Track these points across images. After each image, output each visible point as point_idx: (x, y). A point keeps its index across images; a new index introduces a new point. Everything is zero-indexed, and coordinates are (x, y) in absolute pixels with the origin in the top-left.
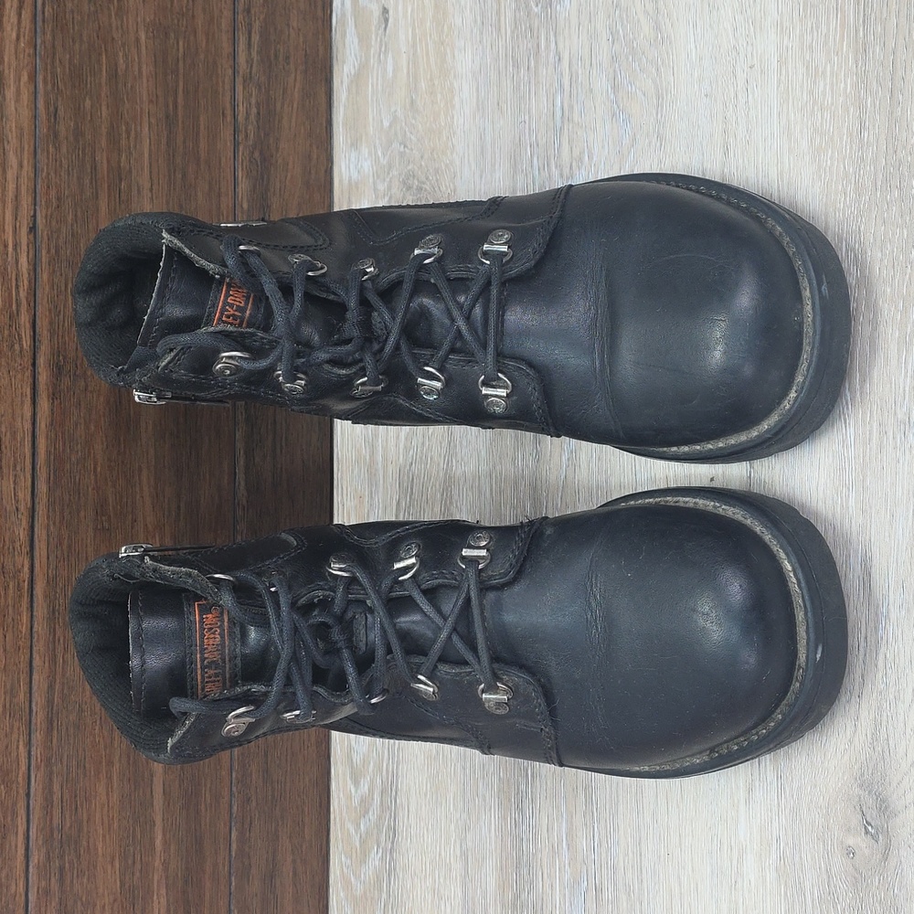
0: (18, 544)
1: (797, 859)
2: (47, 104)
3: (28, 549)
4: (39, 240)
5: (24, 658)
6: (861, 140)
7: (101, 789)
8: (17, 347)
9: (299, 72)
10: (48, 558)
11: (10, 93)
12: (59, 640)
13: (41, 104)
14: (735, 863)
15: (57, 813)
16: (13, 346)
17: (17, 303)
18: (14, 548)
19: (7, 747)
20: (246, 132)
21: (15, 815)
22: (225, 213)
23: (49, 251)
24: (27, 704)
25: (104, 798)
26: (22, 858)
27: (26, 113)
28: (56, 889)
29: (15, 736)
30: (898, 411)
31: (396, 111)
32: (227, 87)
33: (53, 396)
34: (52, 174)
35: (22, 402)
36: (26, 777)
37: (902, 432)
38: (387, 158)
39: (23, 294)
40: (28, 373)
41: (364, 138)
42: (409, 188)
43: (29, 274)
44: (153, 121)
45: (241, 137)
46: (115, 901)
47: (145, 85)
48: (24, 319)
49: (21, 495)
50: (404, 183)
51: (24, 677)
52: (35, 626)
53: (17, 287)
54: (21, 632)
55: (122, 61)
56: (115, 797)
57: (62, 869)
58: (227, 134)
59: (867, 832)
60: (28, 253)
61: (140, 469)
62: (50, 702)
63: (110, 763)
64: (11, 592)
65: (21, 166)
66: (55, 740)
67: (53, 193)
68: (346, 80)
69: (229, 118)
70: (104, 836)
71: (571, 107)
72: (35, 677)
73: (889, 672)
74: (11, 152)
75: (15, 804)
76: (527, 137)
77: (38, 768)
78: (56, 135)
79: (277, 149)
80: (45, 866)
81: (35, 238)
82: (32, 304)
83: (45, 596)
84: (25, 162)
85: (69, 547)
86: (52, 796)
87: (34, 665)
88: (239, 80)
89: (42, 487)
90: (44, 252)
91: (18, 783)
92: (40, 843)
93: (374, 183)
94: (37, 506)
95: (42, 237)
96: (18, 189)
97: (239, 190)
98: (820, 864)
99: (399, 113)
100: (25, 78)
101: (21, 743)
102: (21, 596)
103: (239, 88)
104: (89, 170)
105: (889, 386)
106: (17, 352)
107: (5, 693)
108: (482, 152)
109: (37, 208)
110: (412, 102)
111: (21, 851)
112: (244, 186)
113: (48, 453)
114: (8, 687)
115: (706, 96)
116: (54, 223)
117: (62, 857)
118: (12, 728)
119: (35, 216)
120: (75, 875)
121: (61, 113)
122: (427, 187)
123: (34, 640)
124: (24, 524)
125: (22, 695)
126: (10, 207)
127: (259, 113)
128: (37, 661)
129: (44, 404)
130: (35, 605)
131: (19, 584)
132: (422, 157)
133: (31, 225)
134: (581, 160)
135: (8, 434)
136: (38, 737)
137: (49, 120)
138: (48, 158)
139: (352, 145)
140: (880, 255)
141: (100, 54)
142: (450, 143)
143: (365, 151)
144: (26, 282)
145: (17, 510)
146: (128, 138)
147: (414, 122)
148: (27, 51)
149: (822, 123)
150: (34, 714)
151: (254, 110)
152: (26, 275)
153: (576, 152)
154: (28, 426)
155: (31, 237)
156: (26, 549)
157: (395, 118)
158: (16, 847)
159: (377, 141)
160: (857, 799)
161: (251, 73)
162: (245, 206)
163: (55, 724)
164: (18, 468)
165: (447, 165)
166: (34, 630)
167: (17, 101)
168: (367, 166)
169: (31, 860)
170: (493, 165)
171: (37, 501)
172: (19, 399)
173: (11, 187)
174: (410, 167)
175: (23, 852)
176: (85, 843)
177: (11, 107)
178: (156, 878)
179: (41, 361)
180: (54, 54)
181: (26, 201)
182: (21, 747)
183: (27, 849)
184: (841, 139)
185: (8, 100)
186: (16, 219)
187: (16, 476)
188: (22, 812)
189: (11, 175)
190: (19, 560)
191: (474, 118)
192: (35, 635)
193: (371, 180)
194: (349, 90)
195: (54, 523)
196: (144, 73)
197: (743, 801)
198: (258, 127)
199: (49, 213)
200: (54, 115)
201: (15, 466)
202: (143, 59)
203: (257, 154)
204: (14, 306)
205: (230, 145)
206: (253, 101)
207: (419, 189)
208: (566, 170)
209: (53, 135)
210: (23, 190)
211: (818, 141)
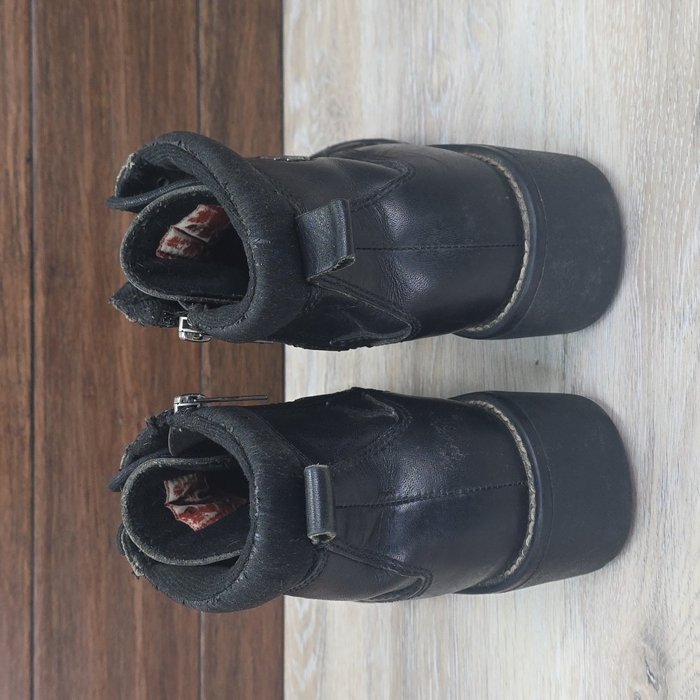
0: (20, 409)
2: (40, 59)
3: (29, 412)
4: (35, 169)
5: (27, 496)
6: (648, 58)
7: (91, 600)
8: (17, 253)
9: (253, 22)
10: (45, 419)
11: (9, 53)
12: (55, 484)
13: (35, 61)
15: (55, 618)
16: (14, 253)
17: (17, 218)
18: (17, 412)
19: (14, 566)
20: (207, 73)
21: (20, 619)
23: (43, 177)
24: (30, 533)
25: (94, 606)
26: (28, 652)
27: (22, 68)
28: (56, 676)
29: (20, 558)
30: (675, 305)
32: (191, 37)
33: (48, 291)
34: (45, 115)
35: (23, 298)
36: (30, 589)
37: (678, 324)
38: (318, 89)
39: (22, 212)
40: (27, 274)
41: (303, 72)
42: (332, 114)
43: (27, 196)
44: (128, 68)
45: (203, 78)
46: (104, 687)
47: (121, 39)
48: (23, 231)
49: (22, 371)
50: (329, 109)
51: (27, 513)
52: (36, 473)
53: (17, 206)
54: (24, 478)
55: (102, 21)
56: (103, 607)
57: (60, 662)
58: (191, 75)
59: (650, 681)
60: (26, 179)
61: (120, 349)
62: (48, 531)
63: (98, 580)
64: (16, 446)
65: (19, 110)
66: (53, 562)
67: (46, 131)
68: (292, 26)
69: (193, 63)
71: (439, 39)
72: (37, 512)
73: (667, 540)
74: (12, 100)
75: (20, 610)
76: (409, 67)
77: (40, 583)
78: (48, 85)
79: (235, 86)
80: (47, 660)
81: (31, 166)
82: (30, 219)
83: (44, 449)
84: (23, 106)
86: (51, 606)
87: (35, 502)
88: (202, 31)
89: (40, 364)
90: (39, 178)
91: (23, 593)
92: (43, 641)
93: (310, 110)
94: (35, 379)
95: (37, 166)
96: (17, 128)
97: (202, 121)
99: (326, 52)
100: (21, 40)
101: (25, 562)
102: (23, 449)
103: (202, 37)
104: (75, 112)
105: (668, 282)
106: (18, 258)
107: (12, 524)
108: (379, 82)
109: (34, 142)
110: (334, 41)
111: (27, 646)
112: (206, 117)
113: (44, 336)
114: (15, 519)
115: (533, 24)
116: (47, 154)
117: (60, 652)
118: (18, 551)
119: (30, 151)
120: (70, 666)
121: (52, 66)
122: (343, 112)
123: (35, 484)
124: (26, 392)
126: (10, 142)
127: (218, 57)
128: (37, 500)
129: (40, 299)
130: (35, 456)
131: (21, 439)
132: (340, 88)
133: (28, 157)
134: (445, 84)
135: (12, 323)
136: (39, 559)
137: (41, 73)
138: (42, 103)
139: (296, 79)
140: (661, 162)
141: (84, 18)
142: (358, 76)
143: (304, 84)
144: (24, 203)
145: (20, 381)
146: (108, 84)
147: (334, 58)
148: (23, 18)
149: (618, 44)
150: (36, 540)
151: (214, 56)
152: (24, 197)
153: (443, 77)
154: (27, 316)
155: (29, 166)
156: (27, 412)
157: (323, 56)
158: (23, 643)
159: (312, 76)
160: (642, 651)
161: (212, 25)
163: (53, 549)
164: (20, 349)
165: (356, 94)
166: (36, 475)
167: (16, 58)
168: (305, 96)
169: (35, 653)
170: (387, 92)
171: (35, 374)
172: (20, 295)
173: (11, 127)
174: (332, 96)
175: (29, 648)
176: (78, 641)
177: (10, 63)
179: (38, 264)
180: (46, 20)
181: (23, 138)
182: (25, 566)
183: (32, 645)
184: (633, 57)
185: (8, 58)
186: (16, 153)
187: (18, 355)
188: (27, 617)
189: (11, 118)
190: (21, 421)
191: (374, 53)
192: (36, 479)
193: (308, 108)
194: (294, 34)
195: (50, 392)
196: (121, 31)
197: (559, 645)
198: (219, 69)
199: (43, 146)
200: (45, 68)
201: (17, 348)
202: (120, 19)
203: (217, 92)
204: (15, 222)
205: (194, 85)
206: (214, 47)
207: (339, 114)
208: (436, 95)
209: (45, 84)
210: (22, 129)
211: (615, 61)
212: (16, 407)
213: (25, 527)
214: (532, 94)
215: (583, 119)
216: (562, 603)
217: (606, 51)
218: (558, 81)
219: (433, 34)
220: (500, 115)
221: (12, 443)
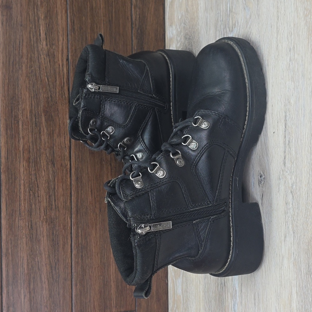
0: (66, 158)
1: (299, 260)
2: (71, 20)
3: (69, 159)
4: (69, 63)
5: (69, 191)
7: (94, 232)
8: (64, 97)
9: (153, 3)
10: (75, 161)
11: (59, 17)
12: (79, 187)
13: (69, 20)
14: (281, 261)
15: (80, 239)
16: (62, 96)
17: (63, 83)
18: (65, 158)
19: (64, 218)
20: (135, 23)
21: (67, 239)
22: (129, 51)
23: (73, 66)
24: (70, 206)
25: (95, 235)
26: (70, 252)
27: (64, 23)
28: (81, 262)
29: (67, 215)
31: (182, 13)
32: (129, 10)
34: (73, 42)
35: (66, 114)
36: (70, 228)
38: (180, 29)
39: (65, 80)
41: (174, 22)
42: (186, 39)
43: (67, 74)
44: (105, 22)
45: (134, 26)
46: (99, 266)
47: (102, 11)
48: (66, 88)
49: (66, 142)
50: (185, 37)
51: (69, 198)
52: (72, 182)
53: (63, 78)
54: (68, 184)
55: (94, 3)
56: (98, 235)
57: (82, 256)
58: (129, 25)
60: (66, 67)
62: (77, 205)
63: (96, 225)
64: (64, 172)
65: (63, 40)
66: (79, 217)
67: (73, 48)
68: (169, 4)
69: (130, 20)
70: (95, 247)
71: (232, 7)
72: (72, 198)
74: (60, 36)
75: (67, 235)
76: (220, 18)
77: (74, 225)
78: (74, 29)
79: (146, 29)
80: (77, 255)
81: (68, 62)
82: (68, 83)
83: (75, 173)
84: (65, 38)
85: (82, 158)
86: (78, 234)
87: (72, 194)
88: (133, 7)
90: (71, 67)
91: (68, 229)
92: (75, 248)
93: (177, 38)
94: (71, 146)
95: (71, 62)
96: (63, 47)
97: (133, 43)
98: (306, 262)
99: (184, 14)
100: (64, 12)
101: (69, 217)
102: (67, 173)
103: (133, 9)
104: (85, 40)
106: (64, 98)
107: (63, 202)
108: (207, 25)
109: (69, 53)
110: (187, 9)
111: (69, 250)
112: (135, 41)
114: (64, 200)
116: (74, 57)
117: (82, 252)
118: (66, 213)
119: (68, 56)
120: (86, 258)
121: (75, 22)
122: (191, 38)
123: (72, 187)
124: (68, 151)
125: (68, 203)
126: (60, 52)
127: (140, 17)
130: (72, 176)
131: (66, 169)
132: (190, 28)
133: (67, 58)
134: (235, 24)
135: (62, 124)
137: (71, 25)
138: (72, 37)
139: (170, 25)
141: (87, 2)
142: (198, 23)
143: (174, 27)
144: (66, 76)
145: (65, 147)
146: (97, 29)
147: (187, 16)
148: (64, 3)
149: (307, 6)
150: (72, 209)
151: (138, 16)
152: (66, 74)
153: (234, 22)
155: (67, 62)
156: (68, 159)
157: (182, 15)
158: (68, 248)
159: (177, 24)
161: (137, 4)
162: (136, 48)
163: (79, 212)
164: (65, 134)
165: (197, 30)
166: (72, 183)
167: (62, 19)
168: (174, 32)
169: (73, 252)
170: (210, 29)
171: (71, 144)
172: (65, 113)
173: (60, 47)
174: (186, 31)
175: (70, 250)
176: (89, 248)
177: (60, 22)
178: (111, 261)
180: (73, 3)
181: (65, 51)
182: (69, 219)
183: (71, 249)
185: (59, 19)
186: (62, 57)
187: (65, 136)
188: (69, 238)
189: (60, 43)
190: (66, 162)
191: (204, 13)
192: (72, 185)
193: (176, 37)
194: (169, 7)
195: (77, 151)
196: (102, 7)
197: (283, 241)
198: (140, 22)
199: (72, 54)
200: (73, 23)
201: (64, 134)
202: (101, 3)
203: (139, 31)
204: (62, 84)
205: (130, 28)
206: (138, 13)
207: (189, 39)
208: (231, 29)
209: (73, 29)
210: (64, 47)
211: (306, 12)
212: (64, 157)
213: (68, 204)
214: (271, 27)
215: (293, 36)
216: (285, 224)
217: (302, 9)
218: (282, 22)
219: (230, 4)
220: (258, 36)
221: (63, 171)
